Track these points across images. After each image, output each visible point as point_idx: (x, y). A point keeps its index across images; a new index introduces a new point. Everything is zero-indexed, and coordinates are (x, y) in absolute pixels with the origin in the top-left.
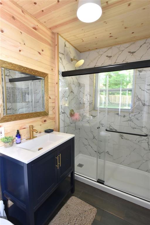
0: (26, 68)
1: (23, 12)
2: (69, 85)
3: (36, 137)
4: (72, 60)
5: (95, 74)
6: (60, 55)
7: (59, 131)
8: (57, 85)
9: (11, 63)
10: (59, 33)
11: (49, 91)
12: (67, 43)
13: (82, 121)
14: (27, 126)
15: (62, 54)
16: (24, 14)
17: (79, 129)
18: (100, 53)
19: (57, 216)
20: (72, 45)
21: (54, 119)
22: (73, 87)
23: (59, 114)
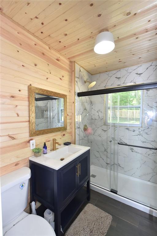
0: (51, 91)
1: (49, 48)
2: (83, 104)
3: (58, 148)
4: (85, 82)
5: (105, 94)
6: (76, 79)
7: (75, 144)
8: (74, 104)
9: (41, 89)
10: (76, 61)
11: (67, 110)
12: (82, 69)
13: (94, 135)
14: (51, 139)
15: (78, 78)
16: (51, 50)
17: (91, 142)
18: (110, 75)
19: (77, 220)
20: (85, 70)
21: (71, 133)
22: (86, 104)
23: (75, 129)
